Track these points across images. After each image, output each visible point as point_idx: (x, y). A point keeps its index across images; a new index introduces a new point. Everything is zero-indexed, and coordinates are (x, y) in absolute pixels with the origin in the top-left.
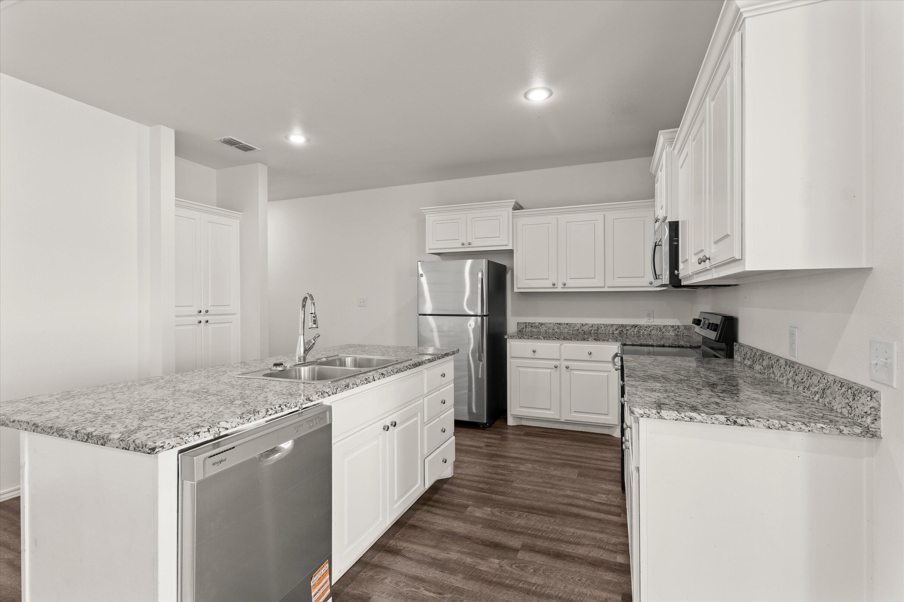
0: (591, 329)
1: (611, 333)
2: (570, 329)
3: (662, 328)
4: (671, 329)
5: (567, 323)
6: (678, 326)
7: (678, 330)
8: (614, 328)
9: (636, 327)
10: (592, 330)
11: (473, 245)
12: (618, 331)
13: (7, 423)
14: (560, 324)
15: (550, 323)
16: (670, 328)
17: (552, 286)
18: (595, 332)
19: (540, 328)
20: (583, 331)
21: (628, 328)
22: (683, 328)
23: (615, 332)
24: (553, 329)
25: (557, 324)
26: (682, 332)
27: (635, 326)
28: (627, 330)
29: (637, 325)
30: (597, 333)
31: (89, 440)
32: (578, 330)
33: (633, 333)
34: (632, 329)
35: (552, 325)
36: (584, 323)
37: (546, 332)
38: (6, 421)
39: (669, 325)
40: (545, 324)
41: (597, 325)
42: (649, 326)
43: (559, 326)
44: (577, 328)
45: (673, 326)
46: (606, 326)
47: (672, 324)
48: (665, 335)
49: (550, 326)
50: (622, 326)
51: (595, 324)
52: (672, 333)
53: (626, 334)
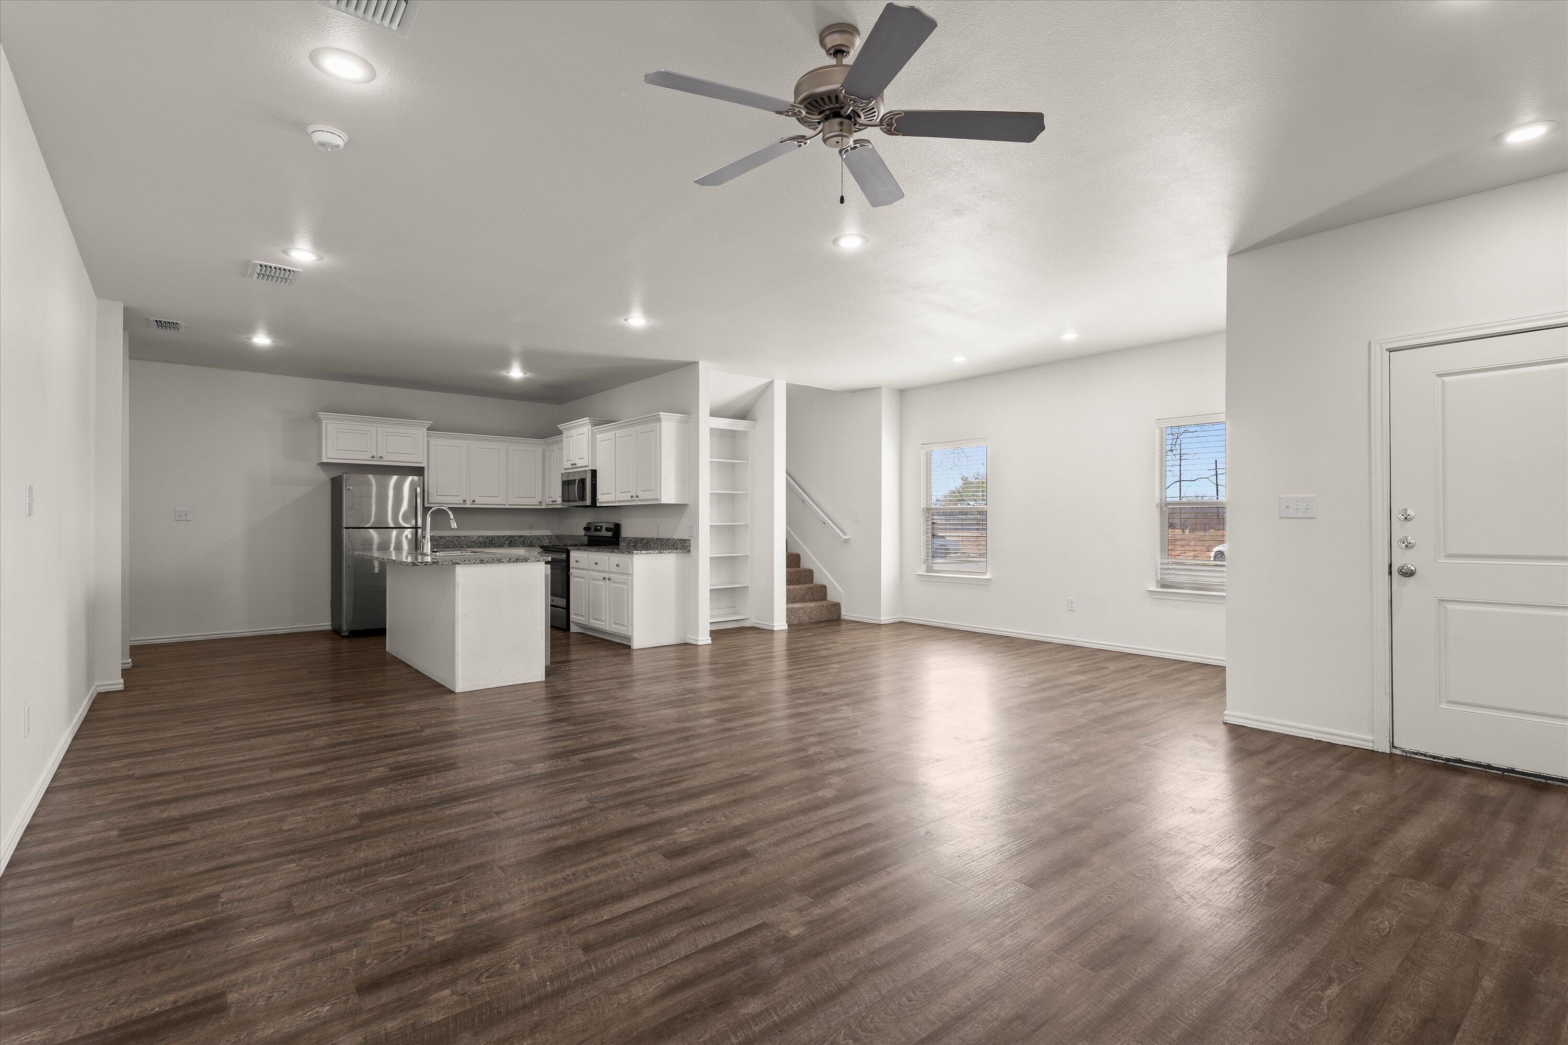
0: (487, 540)
1: (504, 543)
2: (466, 541)
3: (541, 537)
4: (547, 538)
5: (465, 536)
7: (551, 538)
8: (506, 538)
11: (386, 459)
12: (509, 541)
17: (462, 502)
22: (554, 536)
24: (453, 542)
26: (554, 540)
27: (520, 537)
30: (493, 543)
36: (480, 535)
39: (545, 534)
41: (491, 537)
42: (531, 536)
44: (474, 540)
45: (548, 536)
46: (499, 537)
48: (544, 542)
50: (512, 536)
52: (548, 541)
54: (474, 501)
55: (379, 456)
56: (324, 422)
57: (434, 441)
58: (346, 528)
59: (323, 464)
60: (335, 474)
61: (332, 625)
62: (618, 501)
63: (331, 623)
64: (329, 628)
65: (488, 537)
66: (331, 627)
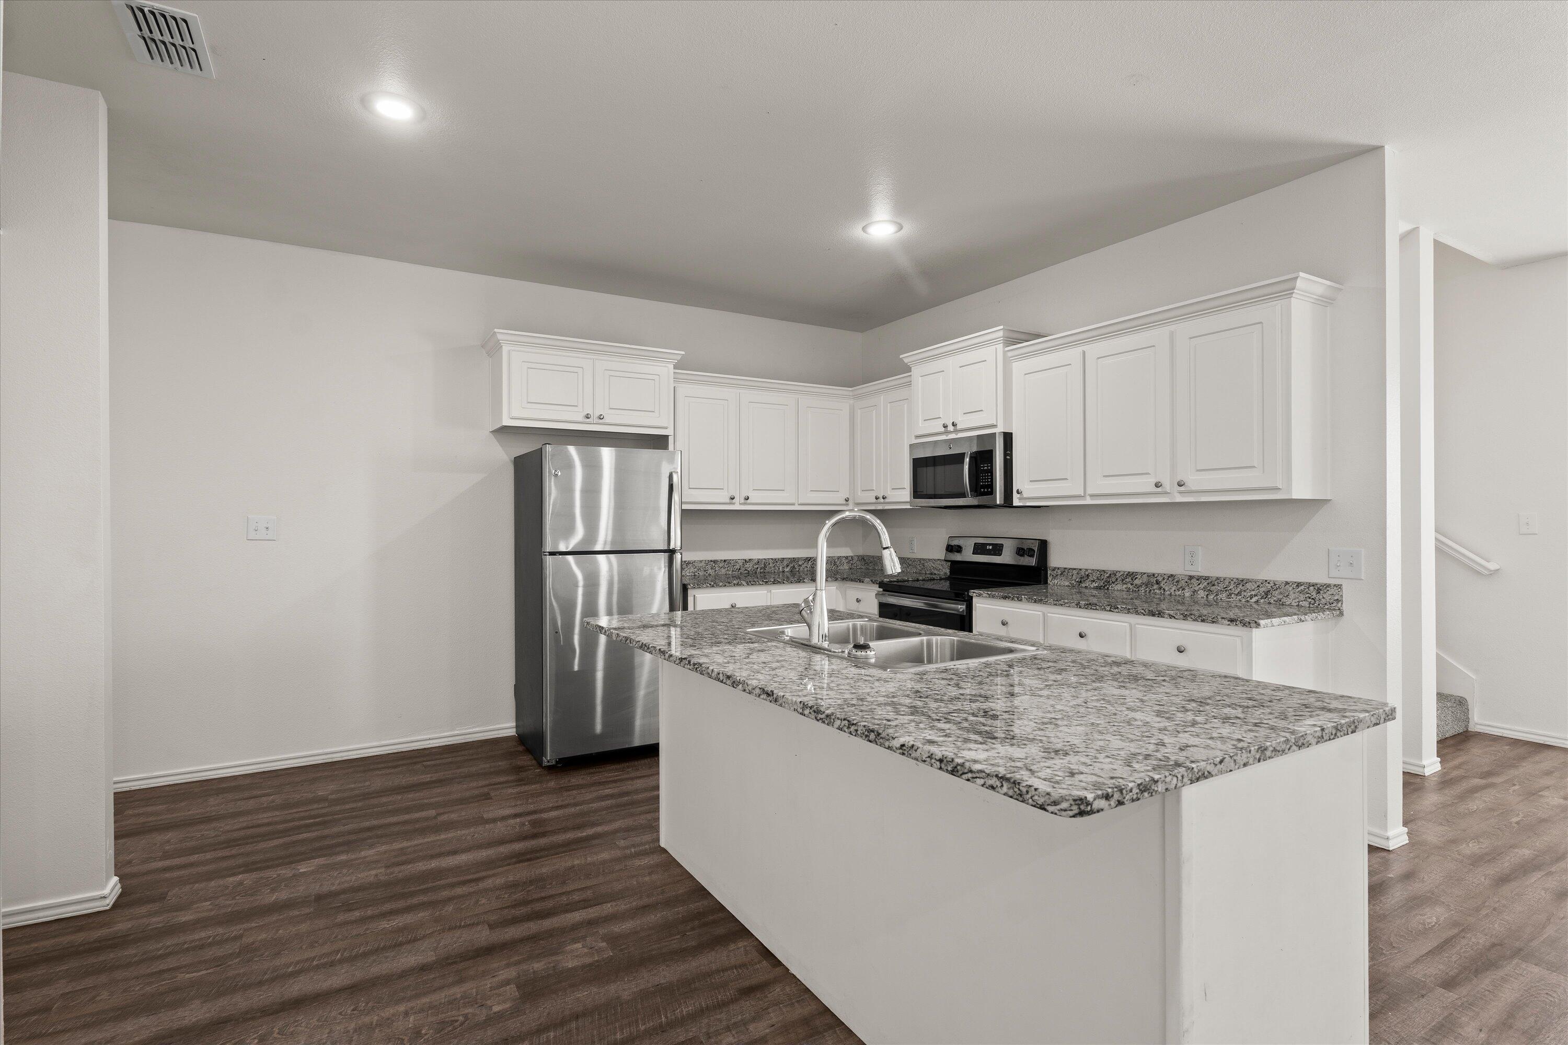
0: (757, 566)
1: (781, 571)
2: (729, 568)
3: (836, 561)
5: (725, 560)
6: (852, 557)
7: (851, 562)
8: (785, 563)
9: (809, 560)
10: (758, 568)
11: (606, 420)
12: (789, 568)
13: (1208, 772)
14: (715, 562)
15: (701, 561)
16: (844, 560)
17: (730, 501)
18: (762, 571)
19: (686, 569)
20: (746, 570)
21: (800, 563)
22: (856, 558)
23: (787, 570)
24: (705, 571)
25: (711, 561)
26: (855, 565)
28: (799, 565)
29: (811, 558)
30: (764, 572)
31: (1338, 734)
32: (740, 569)
33: (806, 569)
34: (805, 565)
35: (703, 564)
36: (747, 558)
37: (695, 575)
38: (1206, 767)
39: (843, 555)
40: (694, 563)
41: (764, 561)
43: (714, 565)
44: (738, 567)
45: (847, 558)
46: (775, 561)
47: (845, 555)
48: (839, 569)
49: (701, 565)
51: (762, 560)
52: (846, 567)
53: (798, 571)
54: (747, 498)
55: (597, 414)
56: (505, 349)
57: (684, 390)
58: (552, 554)
59: (504, 431)
60: (524, 447)
61: (517, 727)
62: (1092, 496)
63: (514, 724)
64: (512, 732)
65: (759, 562)
66: (514, 730)
